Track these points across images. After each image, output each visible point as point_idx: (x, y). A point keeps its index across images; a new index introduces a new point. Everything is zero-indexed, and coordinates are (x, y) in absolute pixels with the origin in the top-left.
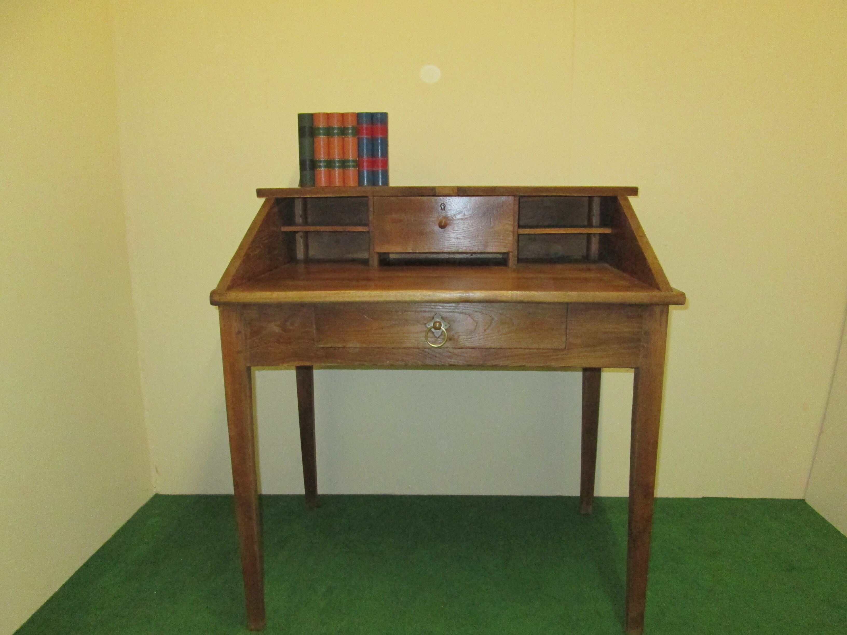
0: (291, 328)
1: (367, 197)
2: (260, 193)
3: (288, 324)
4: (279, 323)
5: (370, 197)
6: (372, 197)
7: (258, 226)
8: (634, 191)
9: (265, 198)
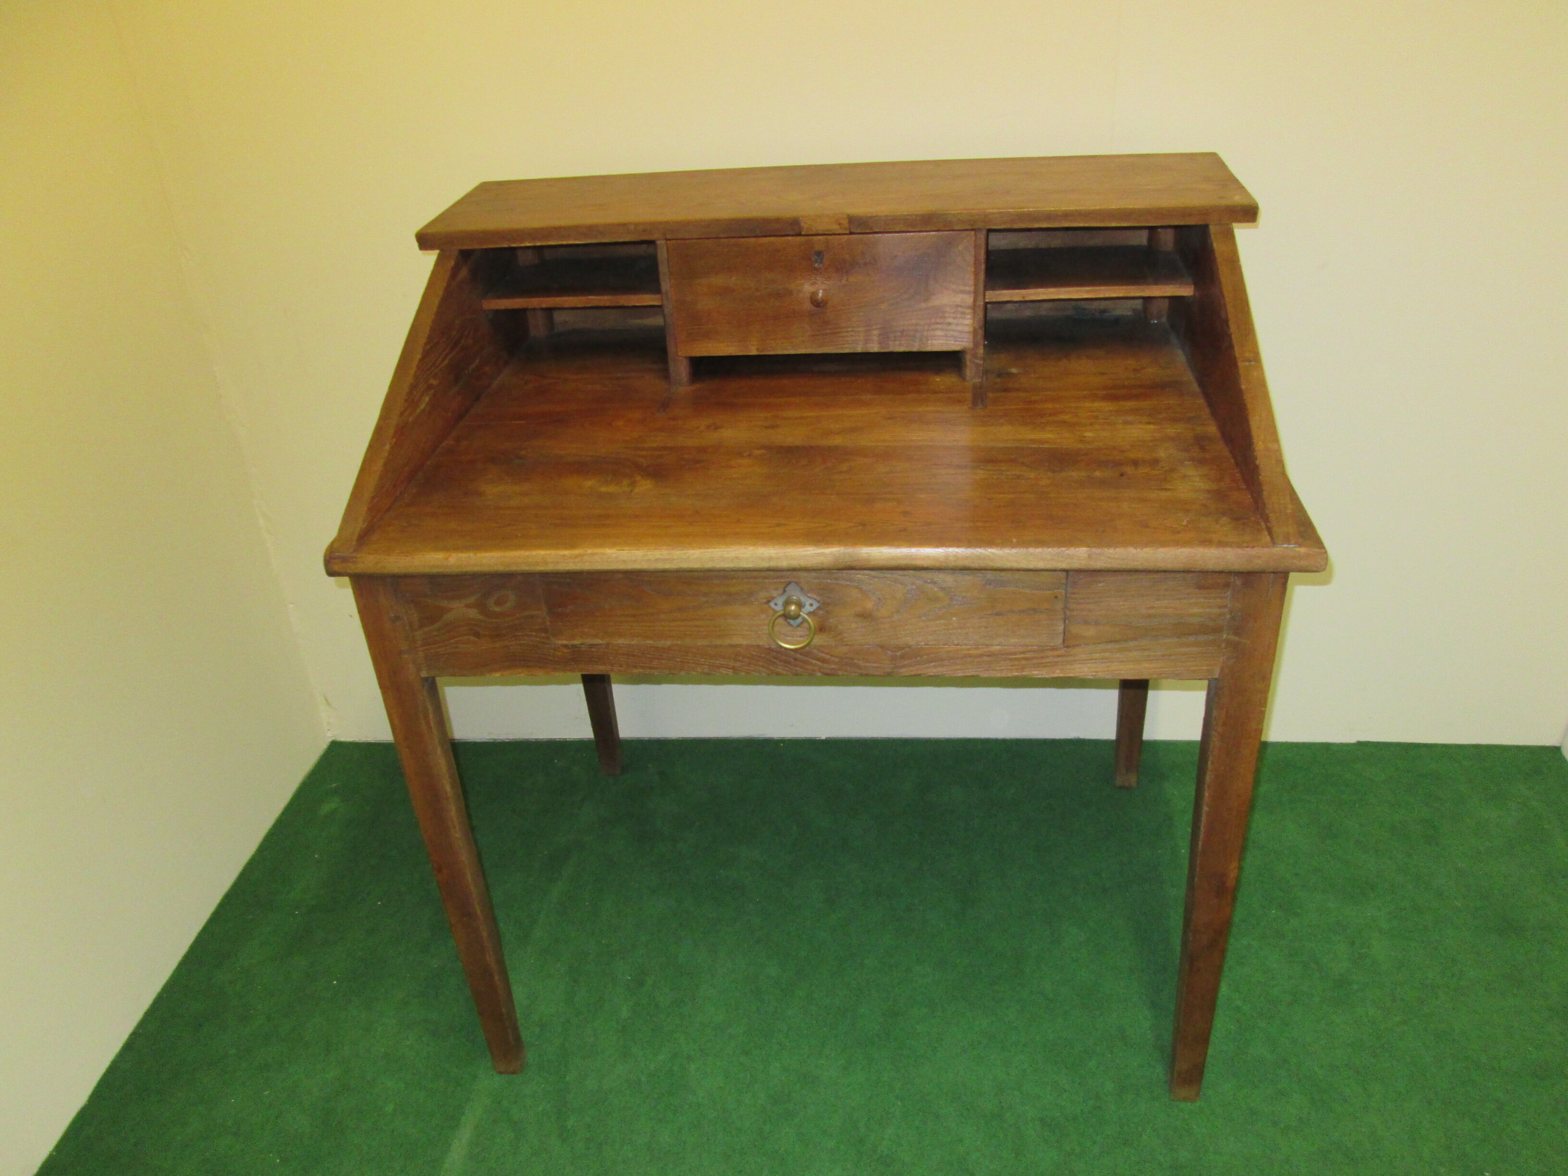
0: (497, 609)
1: (652, 243)
2: (425, 240)
3: (491, 602)
4: (472, 599)
5: (658, 242)
6: (663, 242)
7: (423, 340)
8: (1249, 213)
9: (437, 252)
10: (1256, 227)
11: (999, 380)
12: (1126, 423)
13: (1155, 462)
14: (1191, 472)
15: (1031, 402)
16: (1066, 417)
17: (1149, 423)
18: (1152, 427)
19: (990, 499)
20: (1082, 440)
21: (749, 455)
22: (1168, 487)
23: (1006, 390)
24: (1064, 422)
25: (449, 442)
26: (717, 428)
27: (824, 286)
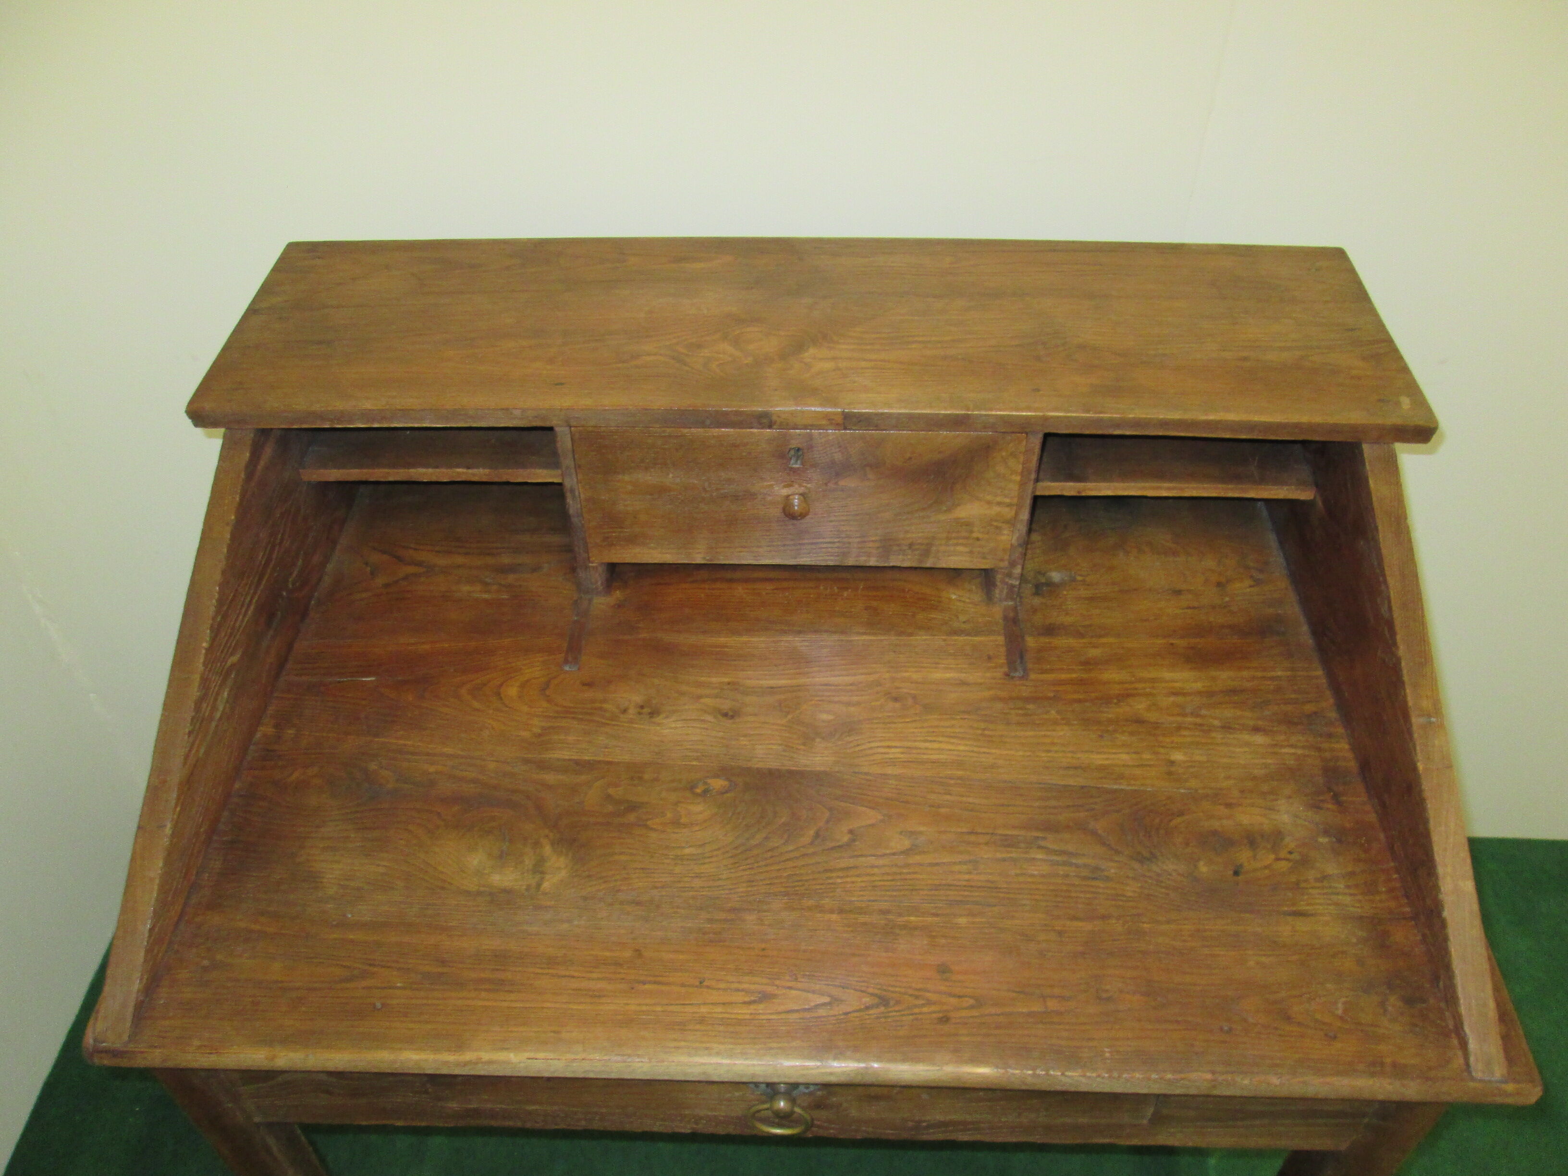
1: (548, 428)
5: (557, 429)
6: (566, 430)
8: (1424, 427)
9: (222, 431)
10: (1430, 452)
11: (1037, 601)
12: (1227, 727)
13: (1276, 837)
14: (1332, 869)
15: (1088, 664)
16: (1140, 706)
17: (1256, 730)
18: (1260, 739)
19: (1060, 933)
20: (1170, 771)
21: (706, 791)
22: (1303, 907)
23: (1050, 630)
24: (1140, 721)
25: (266, 729)
26: (654, 713)
27: (802, 490)
